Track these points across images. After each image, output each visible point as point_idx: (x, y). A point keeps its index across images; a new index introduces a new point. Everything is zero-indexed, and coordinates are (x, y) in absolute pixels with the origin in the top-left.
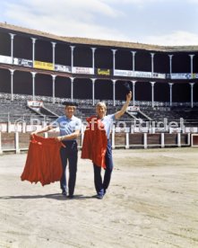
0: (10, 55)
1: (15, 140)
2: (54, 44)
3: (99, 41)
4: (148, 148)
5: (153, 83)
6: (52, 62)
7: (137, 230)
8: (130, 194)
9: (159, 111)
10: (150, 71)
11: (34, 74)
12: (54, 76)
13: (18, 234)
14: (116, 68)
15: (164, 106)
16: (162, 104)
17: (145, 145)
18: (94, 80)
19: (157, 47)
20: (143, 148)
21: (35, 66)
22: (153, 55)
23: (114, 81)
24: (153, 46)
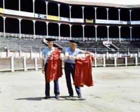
1: (35, 62)
2: (59, 5)
4: (117, 66)
5: (120, 27)
6: (58, 16)
10: (118, 20)
11: (47, 23)
12: (59, 24)
14: (97, 19)
15: (127, 41)
17: (115, 64)
18: (83, 26)
21: (48, 18)
23: (96, 26)
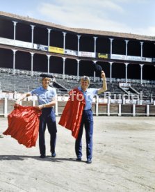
0: (31, 42)
2: (65, 34)
3: (100, 31)
4: (136, 116)
5: (142, 65)
6: (63, 47)
7: (103, 176)
8: (108, 150)
9: (146, 87)
10: (140, 56)
11: (49, 56)
12: (64, 58)
13: (17, 174)
14: (113, 53)
15: (150, 84)
16: (148, 82)
17: (134, 114)
18: (95, 62)
19: (146, 37)
20: (132, 116)
21: (50, 50)
22: (142, 43)
23: (111, 63)
24: (143, 36)
